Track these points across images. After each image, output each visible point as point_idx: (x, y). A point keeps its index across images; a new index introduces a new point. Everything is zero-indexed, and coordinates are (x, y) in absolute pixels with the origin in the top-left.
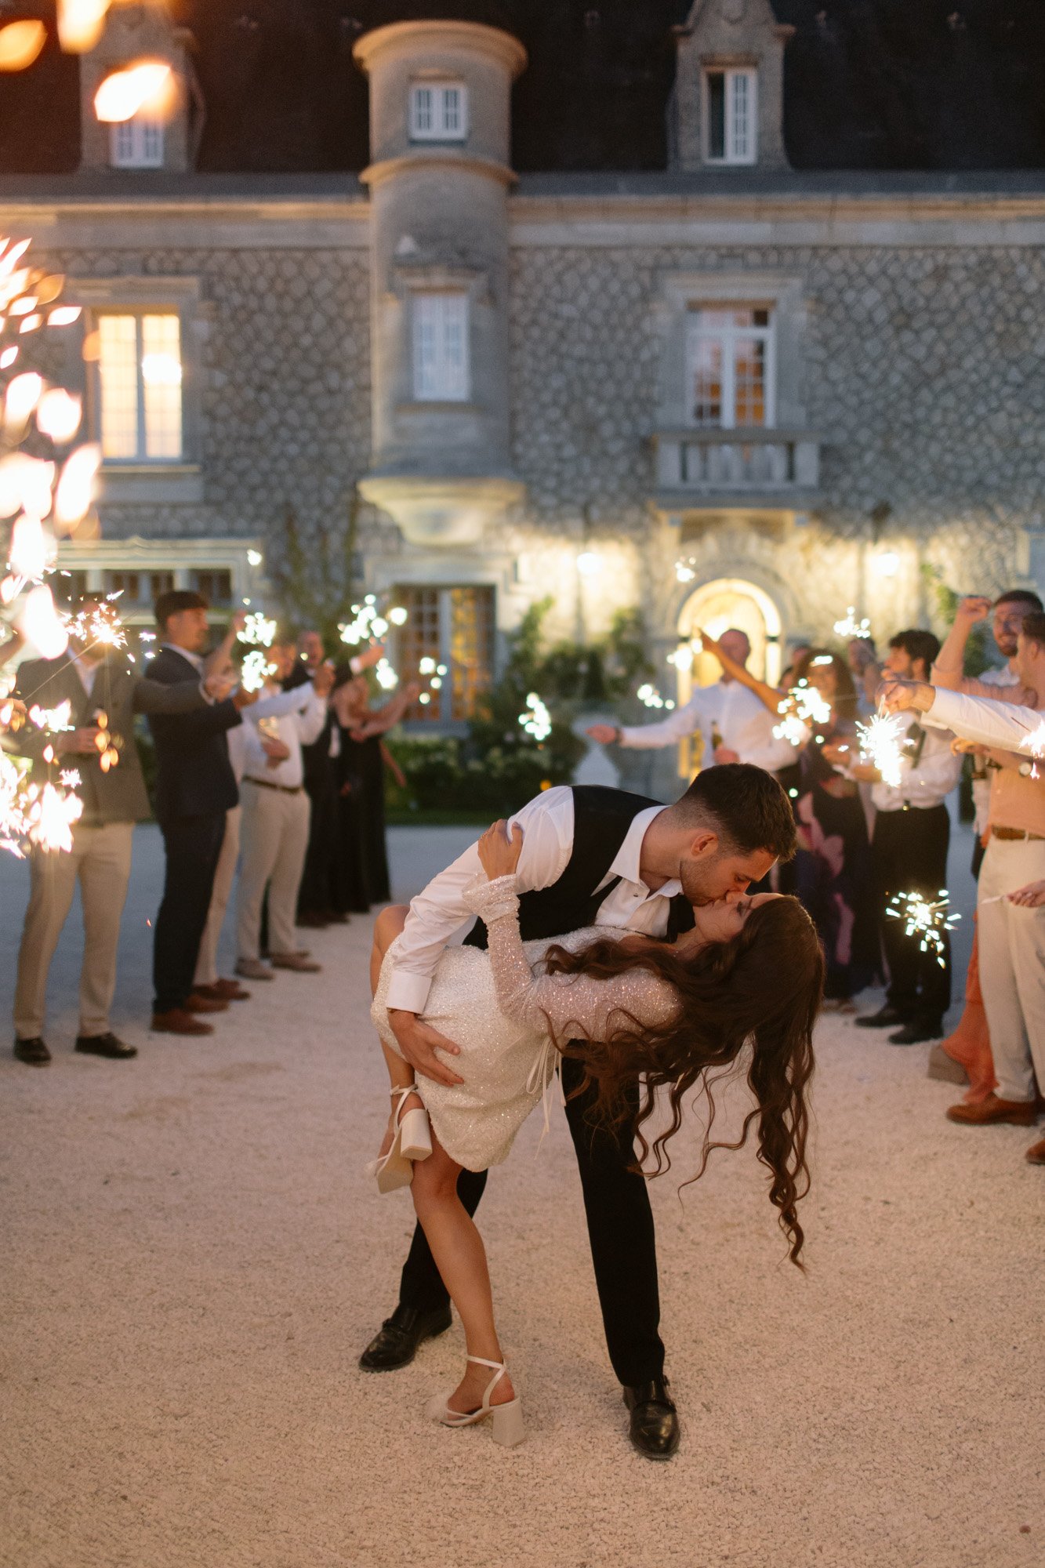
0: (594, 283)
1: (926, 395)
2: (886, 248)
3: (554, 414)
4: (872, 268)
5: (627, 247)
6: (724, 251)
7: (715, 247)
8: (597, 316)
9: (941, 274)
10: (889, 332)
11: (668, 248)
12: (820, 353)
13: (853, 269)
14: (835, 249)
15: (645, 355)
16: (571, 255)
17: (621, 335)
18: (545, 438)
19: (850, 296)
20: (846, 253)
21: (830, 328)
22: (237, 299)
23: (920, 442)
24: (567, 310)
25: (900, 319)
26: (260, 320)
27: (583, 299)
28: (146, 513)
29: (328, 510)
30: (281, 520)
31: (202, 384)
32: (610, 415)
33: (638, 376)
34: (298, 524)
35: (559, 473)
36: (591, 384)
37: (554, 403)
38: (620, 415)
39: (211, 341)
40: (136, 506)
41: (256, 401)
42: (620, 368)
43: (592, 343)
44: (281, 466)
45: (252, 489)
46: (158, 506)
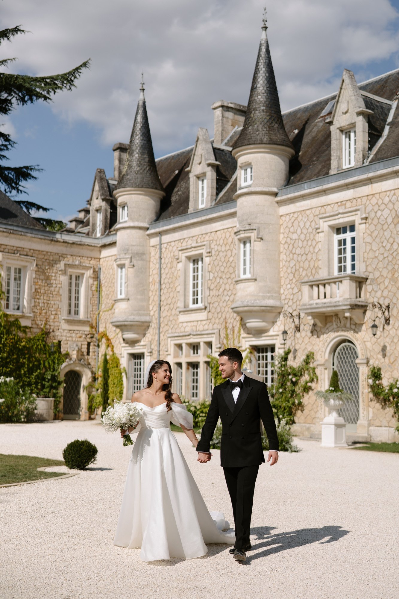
0: (302, 225)
2: (391, 190)
3: (291, 277)
4: (386, 200)
5: (311, 209)
6: (339, 204)
7: (336, 203)
8: (302, 236)
10: (392, 226)
11: (323, 206)
12: (370, 239)
13: (380, 202)
14: (373, 195)
15: (317, 250)
16: (296, 215)
17: (310, 243)
18: (289, 286)
19: (379, 213)
20: (377, 196)
21: (372, 227)
22: (216, 248)
24: (295, 236)
26: (221, 254)
27: (299, 232)
28: (195, 323)
29: (235, 319)
30: (224, 323)
31: (207, 278)
32: (307, 275)
33: (314, 258)
34: (228, 325)
35: (292, 299)
36: (302, 264)
37: (291, 272)
38: (309, 274)
39: (209, 264)
40: (193, 321)
41: (219, 282)
42: (309, 257)
43: (301, 248)
44: (225, 304)
45: (218, 313)
46: (198, 321)
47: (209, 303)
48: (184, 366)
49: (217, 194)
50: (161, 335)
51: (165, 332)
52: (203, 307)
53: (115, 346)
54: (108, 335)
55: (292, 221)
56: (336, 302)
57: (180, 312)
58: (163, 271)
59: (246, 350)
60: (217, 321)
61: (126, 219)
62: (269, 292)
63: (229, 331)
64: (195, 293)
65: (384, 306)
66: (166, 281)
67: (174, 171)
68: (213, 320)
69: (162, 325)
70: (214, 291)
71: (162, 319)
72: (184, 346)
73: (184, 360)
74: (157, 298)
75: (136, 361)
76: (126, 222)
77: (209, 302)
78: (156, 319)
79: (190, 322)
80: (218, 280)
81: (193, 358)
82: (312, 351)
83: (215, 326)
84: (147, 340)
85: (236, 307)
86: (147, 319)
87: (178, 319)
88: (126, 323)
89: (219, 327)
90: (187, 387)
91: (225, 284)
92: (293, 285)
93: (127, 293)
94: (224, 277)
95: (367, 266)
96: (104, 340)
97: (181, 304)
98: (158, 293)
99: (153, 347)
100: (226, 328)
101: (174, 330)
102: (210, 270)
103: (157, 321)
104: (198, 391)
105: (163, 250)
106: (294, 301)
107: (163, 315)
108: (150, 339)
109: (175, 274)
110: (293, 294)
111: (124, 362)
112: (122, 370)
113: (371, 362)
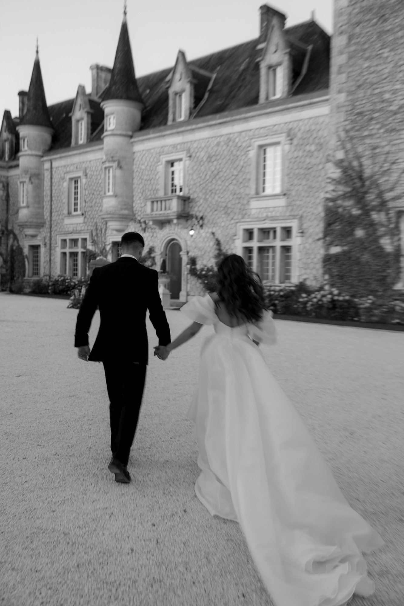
0: (148, 159)
1: (214, 181)
2: (206, 138)
3: (140, 195)
4: (203, 145)
5: (154, 148)
6: (173, 146)
7: (171, 145)
8: (148, 168)
9: (218, 144)
10: (206, 163)
11: (162, 148)
12: (191, 172)
13: (199, 146)
14: (195, 141)
15: (157, 177)
16: (144, 152)
17: (153, 172)
18: (139, 202)
19: (198, 154)
20: (197, 142)
21: (193, 165)
22: (90, 172)
23: (213, 195)
24: (143, 167)
25: (209, 160)
26: (93, 177)
27: (146, 164)
28: (76, 225)
29: (102, 223)
30: (95, 226)
31: (84, 194)
32: (150, 194)
33: (156, 183)
34: (98, 227)
35: (141, 211)
36: (147, 186)
37: (140, 192)
38: (152, 194)
39: (86, 184)
40: (74, 224)
41: (92, 197)
42: (152, 181)
43: (147, 175)
44: (96, 213)
45: (91, 219)
46: (77, 224)
47: (85, 212)
48: (68, 255)
49: (92, 133)
50: (52, 233)
51: (55, 231)
52: (81, 214)
53: (20, 240)
54: (14, 231)
55: (142, 156)
56: (168, 214)
57: (65, 217)
58: (53, 188)
59: (109, 244)
60: (91, 224)
61: (26, 148)
62: (125, 205)
63: (98, 231)
64: (76, 204)
65: (199, 218)
66: (55, 195)
67: (62, 115)
68: (88, 224)
69: (53, 226)
70: (89, 203)
71: (52, 222)
72: (68, 241)
73: (68, 250)
74: (49, 207)
75: (35, 250)
76: (26, 151)
77: (85, 210)
78: (48, 222)
79: (72, 224)
80: (91, 195)
81: (74, 250)
82: (153, 246)
83: (89, 228)
84: (42, 236)
85: (103, 215)
86: (42, 221)
87: (64, 222)
88: (27, 224)
89: (92, 228)
90: (70, 269)
91: (96, 199)
92: (141, 201)
93: (27, 202)
94: (95, 193)
95: (189, 190)
96: (11, 236)
97: (65, 212)
98: (49, 203)
99: (46, 241)
100: (97, 229)
101: (61, 230)
102: (86, 188)
103: (49, 223)
104: (77, 272)
105: (53, 173)
106: (142, 211)
107: (53, 218)
108: (44, 235)
109: (62, 190)
110: (141, 207)
111: (26, 251)
112: (25, 257)
113: (190, 254)
